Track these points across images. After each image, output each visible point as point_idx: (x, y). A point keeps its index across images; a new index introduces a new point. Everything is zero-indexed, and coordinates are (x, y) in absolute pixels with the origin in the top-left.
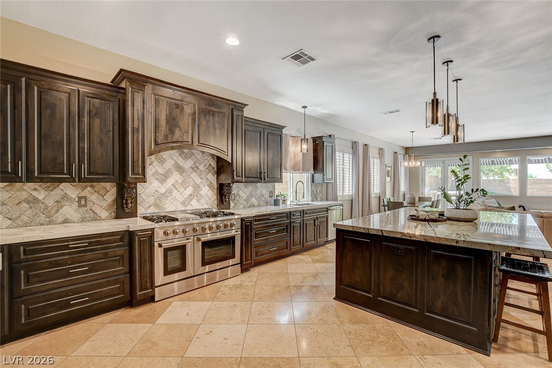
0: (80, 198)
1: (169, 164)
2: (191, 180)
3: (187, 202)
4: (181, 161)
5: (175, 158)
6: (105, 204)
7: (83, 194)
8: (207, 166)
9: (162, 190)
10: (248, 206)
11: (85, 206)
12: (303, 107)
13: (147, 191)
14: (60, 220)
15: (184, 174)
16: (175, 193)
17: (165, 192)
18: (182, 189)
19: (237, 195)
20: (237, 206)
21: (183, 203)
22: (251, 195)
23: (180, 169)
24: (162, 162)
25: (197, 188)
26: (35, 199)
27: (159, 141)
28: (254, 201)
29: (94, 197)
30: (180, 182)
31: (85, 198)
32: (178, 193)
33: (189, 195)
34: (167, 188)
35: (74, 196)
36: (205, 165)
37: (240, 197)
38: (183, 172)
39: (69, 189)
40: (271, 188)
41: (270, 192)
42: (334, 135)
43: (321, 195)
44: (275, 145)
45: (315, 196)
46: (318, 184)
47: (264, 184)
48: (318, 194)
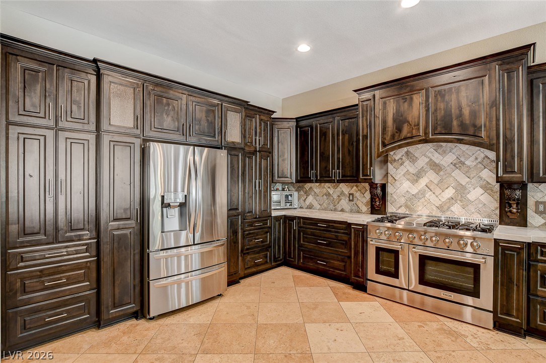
0: (350, 194)
1: (422, 162)
3: (445, 207)
4: (437, 158)
5: (430, 155)
6: (365, 201)
7: (351, 192)
8: (479, 160)
9: (414, 191)
11: (352, 200)
13: (398, 191)
14: (340, 209)
15: (442, 173)
16: (429, 194)
17: (418, 193)
18: (438, 191)
21: (440, 208)
23: (436, 167)
25: (461, 190)
26: (329, 193)
27: (386, 142)
29: (358, 194)
30: (436, 182)
31: (352, 194)
32: (433, 196)
33: (449, 199)
34: (419, 188)
35: (347, 193)
36: (476, 159)
38: (440, 170)
39: (344, 188)
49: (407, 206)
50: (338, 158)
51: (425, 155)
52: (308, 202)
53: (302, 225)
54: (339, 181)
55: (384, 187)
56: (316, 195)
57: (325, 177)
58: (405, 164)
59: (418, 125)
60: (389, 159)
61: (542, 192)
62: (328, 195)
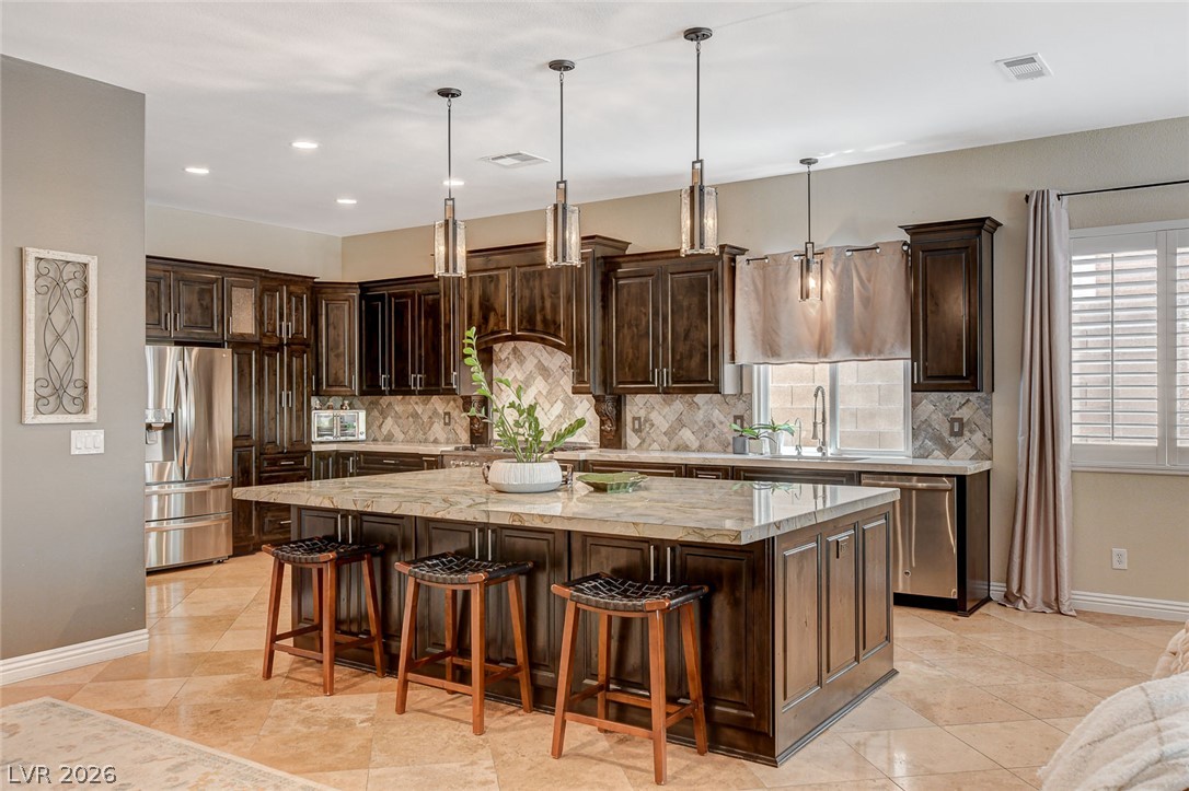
0: (445, 414)
1: (530, 364)
2: (560, 389)
5: (538, 354)
7: (446, 409)
10: (673, 446)
11: (449, 424)
12: (802, 162)
14: (432, 439)
15: (550, 380)
19: (646, 421)
20: (645, 445)
22: (680, 423)
23: (544, 371)
26: (417, 413)
28: (687, 435)
29: (455, 414)
30: (544, 393)
31: (449, 414)
32: (542, 413)
33: (557, 417)
35: (441, 412)
37: (653, 425)
38: (549, 376)
39: (437, 403)
40: (740, 409)
41: (736, 418)
42: (1043, 194)
43: (978, 437)
44: (695, 300)
45: (939, 440)
46: (958, 397)
47: (716, 397)
48: (960, 434)
50: (420, 356)
51: (533, 354)
52: (385, 430)
53: (363, 465)
56: (397, 417)
57: (401, 388)
58: (512, 366)
59: (505, 315)
60: (494, 358)
61: (636, 406)
62: (415, 415)
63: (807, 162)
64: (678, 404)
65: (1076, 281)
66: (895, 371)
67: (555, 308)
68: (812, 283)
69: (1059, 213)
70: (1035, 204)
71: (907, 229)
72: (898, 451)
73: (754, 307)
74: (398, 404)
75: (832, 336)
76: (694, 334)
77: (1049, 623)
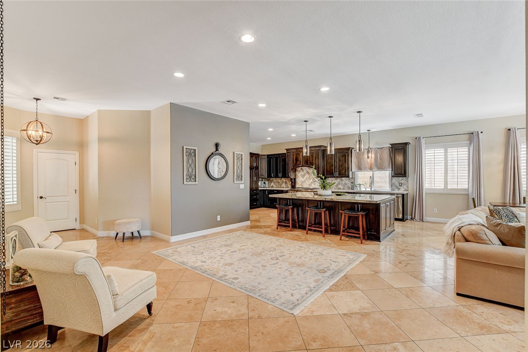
1: (305, 171)
5: (307, 169)
9: (303, 180)
10: (338, 188)
12: (367, 130)
13: (299, 180)
14: (282, 187)
15: (309, 175)
16: (306, 181)
18: (309, 180)
21: (309, 185)
22: (339, 183)
23: (308, 173)
24: (303, 170)
27: (294, 165)
28: (340, 186)
29: (288, 182)
30: (308, 177)
32: (308, 182)
33: (311, 182)
39: (284, 180)
40: (352, 181)
41: (351, 183)
42: (420, 138)
43: (405, 186)
44: (344, 158)
45: (397, 187)
46: (401, 178)
47: (347, 178)
48: (401, 186)
49: (301, 185)
50: (281, 169)
52: (271, 185)
53: (269, 192)
54: (282, 177)
55: (295, 179)
56: (274, 182)
57: (277, 176)
58: (300, 172)
59: (301, 161)
60: (296, 170)
61: (329, 180)
62: (278, 182)
63: (369, 131)
64: (339, 180)
65: (426, 155)
66: (387, 173)
67: (312, 160)
68: (370, 155)
69: (423, 141)
70: (418, 139)
71: (391, 144)
72: (387, 189)
73: (356, 160)
74: (275, 180)
75: (374, 166)
76: (343, 166)
77: (421, 223)
